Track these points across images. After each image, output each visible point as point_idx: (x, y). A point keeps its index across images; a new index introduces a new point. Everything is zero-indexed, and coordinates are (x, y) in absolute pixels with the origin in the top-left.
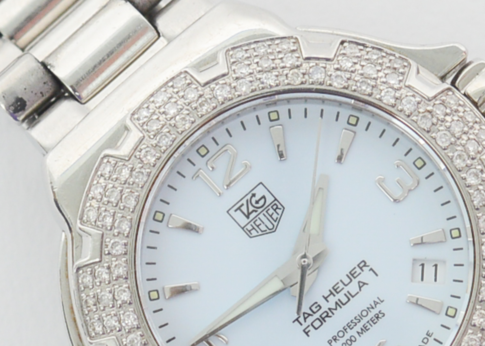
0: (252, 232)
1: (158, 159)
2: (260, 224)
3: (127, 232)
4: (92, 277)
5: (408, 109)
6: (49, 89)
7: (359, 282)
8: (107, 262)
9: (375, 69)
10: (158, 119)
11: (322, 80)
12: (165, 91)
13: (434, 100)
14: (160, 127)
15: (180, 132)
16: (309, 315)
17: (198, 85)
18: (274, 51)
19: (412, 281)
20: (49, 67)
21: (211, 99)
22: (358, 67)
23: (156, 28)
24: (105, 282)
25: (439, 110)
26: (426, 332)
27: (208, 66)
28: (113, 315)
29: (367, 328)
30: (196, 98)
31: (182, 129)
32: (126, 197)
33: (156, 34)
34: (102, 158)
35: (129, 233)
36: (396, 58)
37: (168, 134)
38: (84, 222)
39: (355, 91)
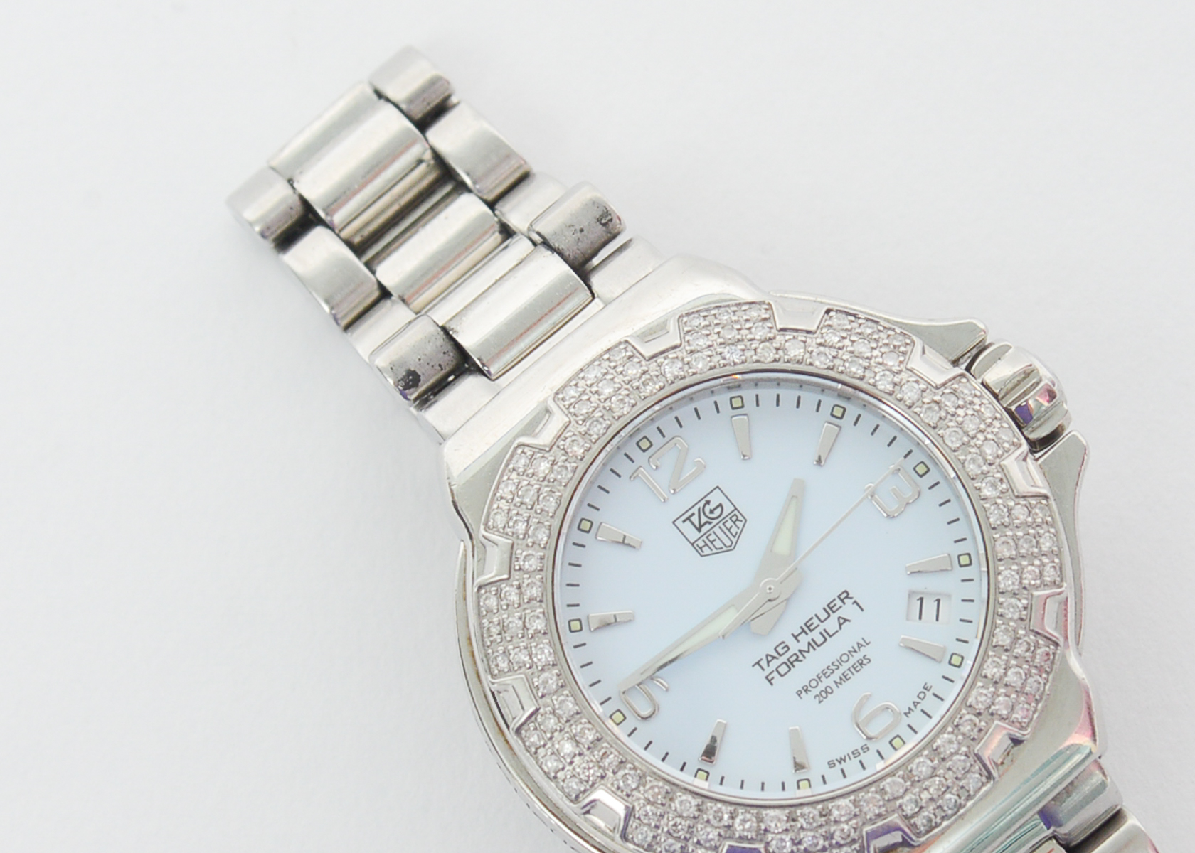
0: (703, 549)
1: (588, 451)
2: (715, 540)
3: (544, 542)
4: (498, 598)
5: (910, 398)
6: (449, 360)
7: (839, 618)
8: (517, 580)
9: (869, 346)
10: (588, 399)
11: (801, 357)
12: (599, 365)
13: (943, 388)
14: (591, 410)
15: (617, 417)
16: (774, 657)
17: (642, 358)
18: (741, 319)
19: (908, 619)
20: (451, 333)
21: (657, 376)
22: (847, 342)
23: (590, 288)
24: (513, 605)
25: (949, 401)
26: (923, 685)
27: (654, 336)
28: (522, 648)
29: (848, 677)
30: (638, 375)
31: (619, 414)
32: (544, 498)
33: (590, 295)
34: (516, 448)
35: (547, 543)
36: (896, 333)
37: (601, 420)
38: (489, 528)
39: (842, 372)
